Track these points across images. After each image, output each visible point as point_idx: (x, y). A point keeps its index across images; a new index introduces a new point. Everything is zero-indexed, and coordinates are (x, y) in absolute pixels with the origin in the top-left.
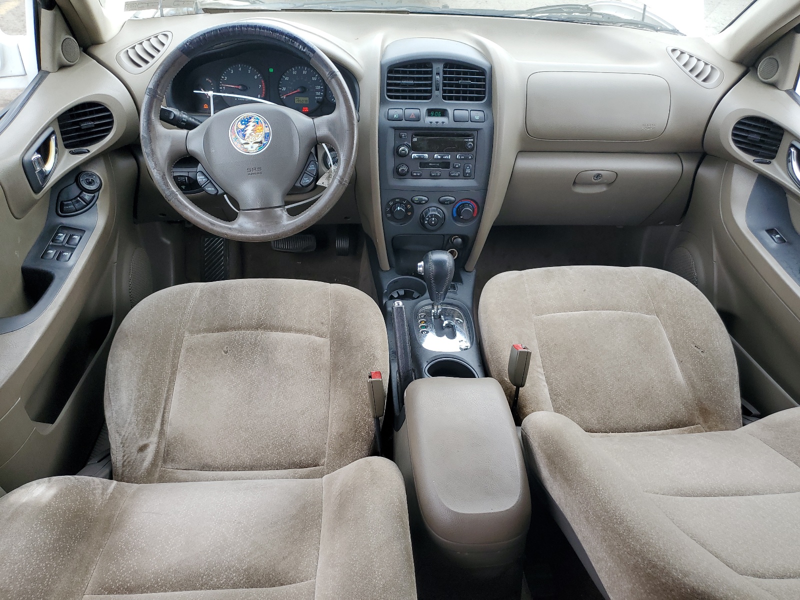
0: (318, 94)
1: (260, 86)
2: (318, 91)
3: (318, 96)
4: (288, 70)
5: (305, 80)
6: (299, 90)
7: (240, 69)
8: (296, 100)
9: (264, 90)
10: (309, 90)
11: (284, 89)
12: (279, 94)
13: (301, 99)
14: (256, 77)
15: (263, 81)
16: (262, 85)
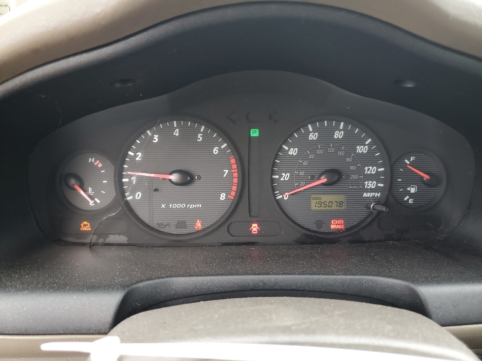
0: (370, 184)
1: (227, 171)
2: (370, 177)
3: (372, 190)
4: (297, 130)
5: (341, 153)
6: (323, 180)
7: (177, 133)
8: (313, 202)
9: (236, 180)
10: (348, 177)
11: (286, 176)
12: (274, 190)
13: (326, 198)
14: (216, 151)
15: (233, 161)
16: (230, 169)
